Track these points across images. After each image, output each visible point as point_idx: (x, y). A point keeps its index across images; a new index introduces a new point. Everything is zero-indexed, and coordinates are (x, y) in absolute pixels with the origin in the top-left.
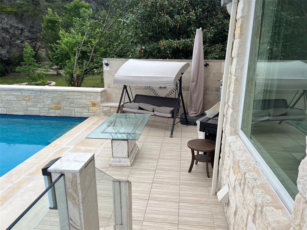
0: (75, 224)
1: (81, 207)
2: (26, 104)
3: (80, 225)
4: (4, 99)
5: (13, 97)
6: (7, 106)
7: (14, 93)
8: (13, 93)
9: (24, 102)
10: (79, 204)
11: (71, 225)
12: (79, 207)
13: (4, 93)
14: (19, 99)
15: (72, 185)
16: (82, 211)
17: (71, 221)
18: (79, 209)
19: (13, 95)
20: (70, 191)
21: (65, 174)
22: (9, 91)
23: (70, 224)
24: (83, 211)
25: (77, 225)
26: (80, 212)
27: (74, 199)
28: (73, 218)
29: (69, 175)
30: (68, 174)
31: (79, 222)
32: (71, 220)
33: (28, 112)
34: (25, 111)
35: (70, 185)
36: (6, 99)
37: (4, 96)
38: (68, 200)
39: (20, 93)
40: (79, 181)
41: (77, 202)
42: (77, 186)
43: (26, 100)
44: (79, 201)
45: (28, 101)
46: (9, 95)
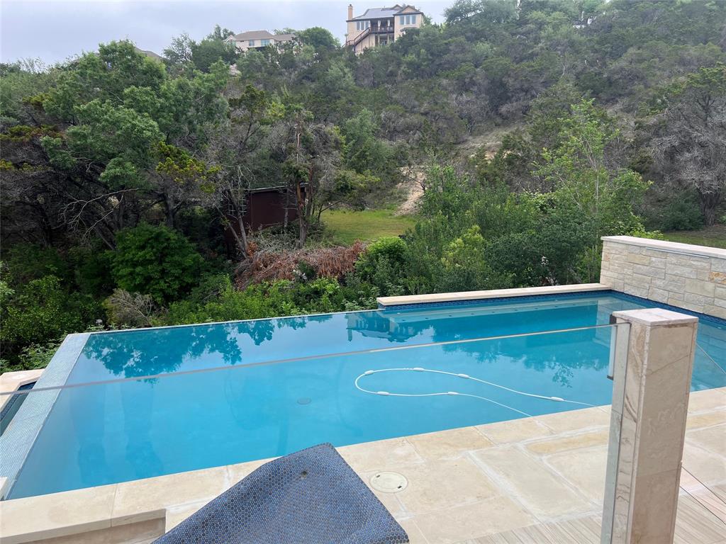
0: (631, 406)
1: (644, 383)
2: (715, 290)
3: (636, 410)
4: (669, 272)
5: (688, 270)
6: (671, 287)
7: (695, 263)
8: (692, 262)
9: (710, 286)
10: (642, 376)
11: (626, 406)
12: (641, 381)
13: (674, 260)
14: (701, 277)
15: (638, 342)
16: (643, 389)
17: (626, 400)
18: (641, 384)
19: (690, 266)
20: (633, 350)
21: (633, 323)
22: (685, 257)
23: (624, 405)
24: (645, 389)
25: (633, 410)
26: (640, 389)
27: (637, 366)
28: (629, 397)
29: (637, 327)
30: (635, 324)
31: (637, 405)
32: (628, 399)
33: (713, 308)
34: (707, 306)
35: (635, 343)
36: (674, 273)
37: (673, 266)
38: (629, 365)
39: (706, 265)
40: (647, 339)
41: (640, 371)
42: (643, 347)
43: (715, 282)
44: (642, 372)
45: (719, 285)
46: (682, 266)
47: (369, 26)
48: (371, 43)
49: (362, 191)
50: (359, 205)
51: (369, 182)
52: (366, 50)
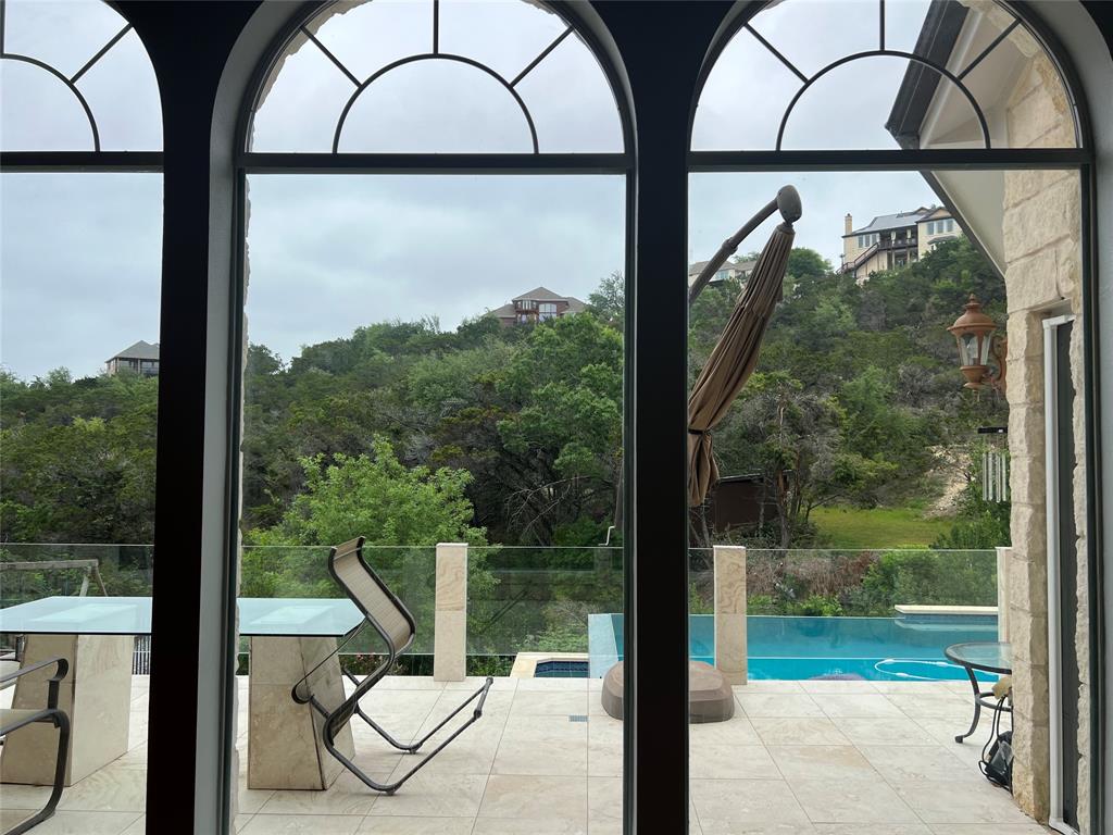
47: (878, 240)
48: (881, 264)
49: (870, 481)
50: (868, 501)
51: (883, 471)
52: (873, 275)
